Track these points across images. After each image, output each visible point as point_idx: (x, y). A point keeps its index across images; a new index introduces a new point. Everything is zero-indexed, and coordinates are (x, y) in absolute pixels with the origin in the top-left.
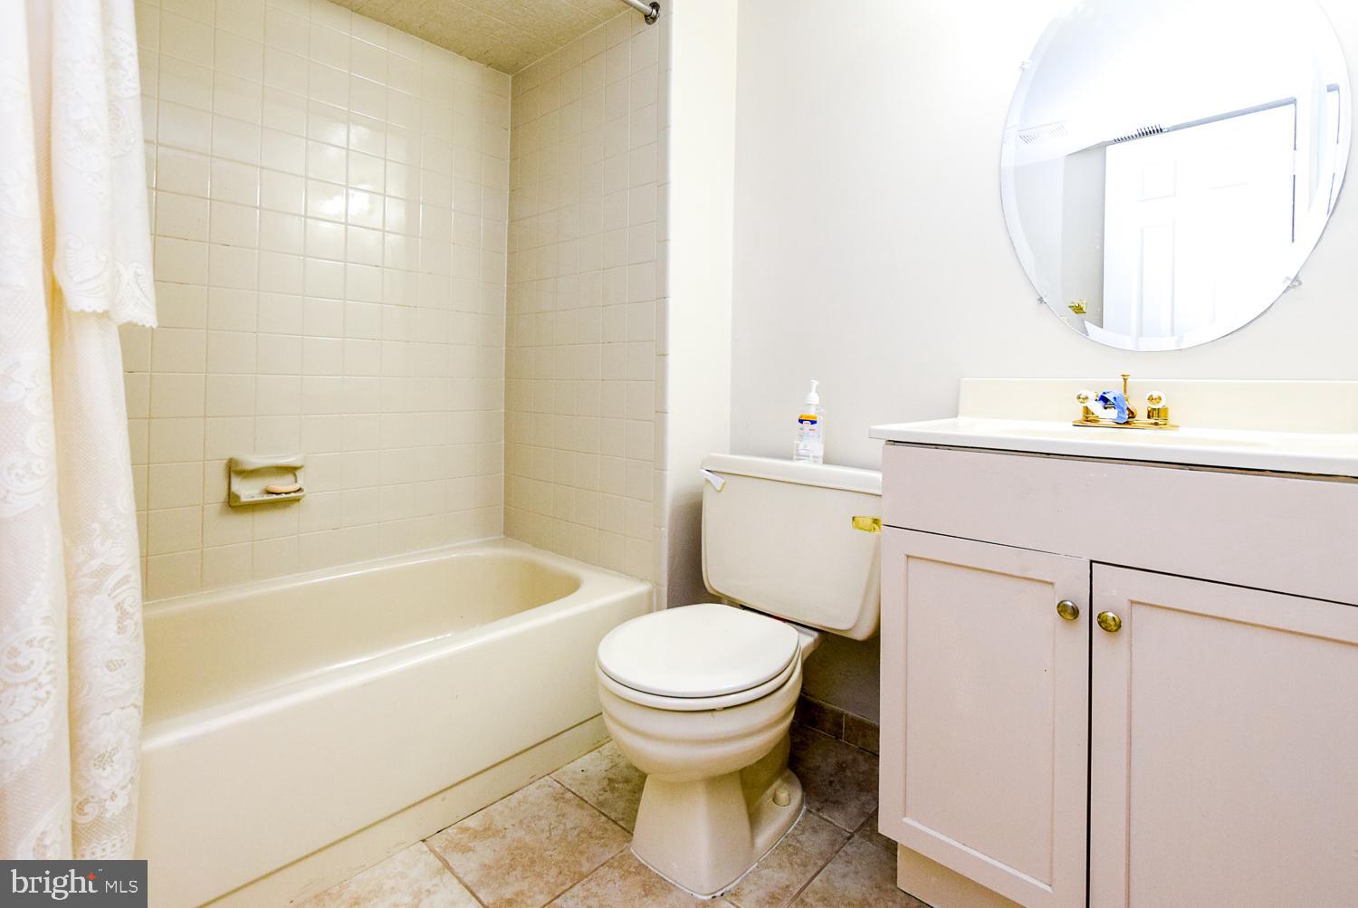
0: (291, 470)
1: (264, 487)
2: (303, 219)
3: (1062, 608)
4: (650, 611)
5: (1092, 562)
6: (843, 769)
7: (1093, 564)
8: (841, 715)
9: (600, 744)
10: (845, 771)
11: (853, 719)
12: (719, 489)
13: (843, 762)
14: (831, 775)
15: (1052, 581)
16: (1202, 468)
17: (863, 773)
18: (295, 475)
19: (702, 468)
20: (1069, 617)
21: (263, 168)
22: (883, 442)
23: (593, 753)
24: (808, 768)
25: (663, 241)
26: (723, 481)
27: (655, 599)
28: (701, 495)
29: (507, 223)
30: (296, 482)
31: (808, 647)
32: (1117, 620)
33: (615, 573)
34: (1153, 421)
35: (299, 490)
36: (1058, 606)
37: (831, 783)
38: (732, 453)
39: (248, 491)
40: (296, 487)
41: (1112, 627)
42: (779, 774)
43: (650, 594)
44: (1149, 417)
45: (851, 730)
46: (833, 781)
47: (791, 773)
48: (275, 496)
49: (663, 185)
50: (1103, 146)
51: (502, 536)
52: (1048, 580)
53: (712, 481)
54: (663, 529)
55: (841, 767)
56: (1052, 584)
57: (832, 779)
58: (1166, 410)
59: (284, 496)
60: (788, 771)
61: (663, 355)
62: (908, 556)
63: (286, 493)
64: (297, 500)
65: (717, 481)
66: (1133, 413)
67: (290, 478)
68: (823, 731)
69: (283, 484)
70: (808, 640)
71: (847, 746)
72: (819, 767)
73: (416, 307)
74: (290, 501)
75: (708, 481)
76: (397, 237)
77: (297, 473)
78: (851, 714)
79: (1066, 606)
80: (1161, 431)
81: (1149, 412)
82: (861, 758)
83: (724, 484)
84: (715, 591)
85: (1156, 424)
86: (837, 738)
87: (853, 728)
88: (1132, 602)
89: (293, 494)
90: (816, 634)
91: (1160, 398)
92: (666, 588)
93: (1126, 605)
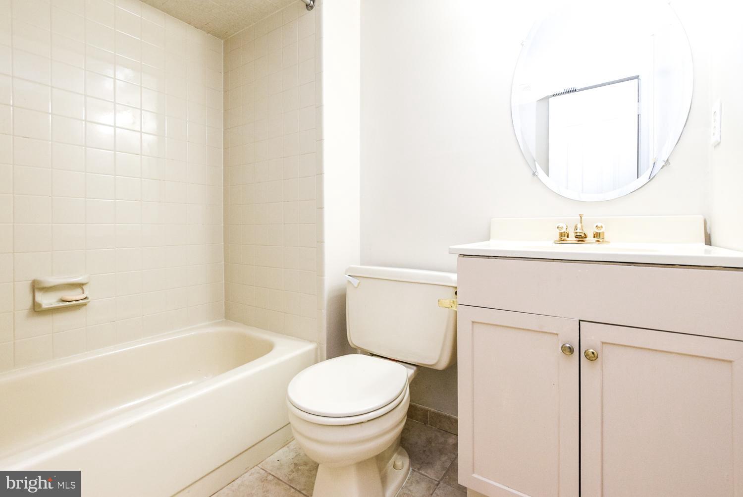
0: (80, 285)
1: (60, 297)
2: (84, 122)
3: (563, 348)
4: (316, 362)
5: (580, 321)
6: (430, 443)
7: (581, 322)
8: (427, 411)
9: (288, 442)
10: (431, 443)
11: (434, 413)
12: (356, 286)
13: (430, 438)
14: (424, 447)
15: (557, 333)
16: (641, 265)
17: (441, 443)
18: (83, 289)
19: (346, 274)
20: (568, 353)
21: (53, 87)
22: (457, 256)
23: (284, 448)
24: (411, 444)
25: (320, 140)
26: (358, 281)
27: (319, 352)
28: (345, 289)
29: (223, 130)
30: (83, 293)
31: (411, 376)
32: (595, 354)
33: (294, 338)
34: (596, 239)
35: (86, 298)
36: (562, 347)
37: (424, 451)
38: (361, 265)
39: (47, 301)
40: (83, 296)
41: (593, 357)
42: (396, 450)
43: (316, 349)
44: (594, 237)
45: (433, 419)
46: (425, 450)
47: (402, 448)
48: (68, 303)
49: (319, 107)
50: (548, 98)
51: (224, 319)
52: (555, 332)
53: (352, 282)
54: (323, 311)
55: (429, 441)
56: (557, 334)
57: (425, 449)
58: (603, 233)
59: (74, 302)
60: (400, 447)
61: (321, 208)
62: (473, 322)
63: (76, 301)
64: (85, 305)
65: (355, 282)
66: (586, 236)
67: (80, 290)
68: (417, 420)
69: (74, 295)
70: (411, 371)
71: (432, 428)
72: (417, 443)
73: (164, 180)
74: (80, 305)
75: (349, 282)
76: (151, 136)
77: (84, 287)
78: (432, 410)
79: (566, 347)
80: (601, 245)
81: (594, 235)
82: (438, 434)
83: (359, 283)
84: (355, 346)
85: (598, 241)
86: (425, 424)
87: (434, 418)
88: (603, 343)
89: (81, 301)
90: (415, 368)
91: (602, 227)
92: (326, 346)
93: (599, 344)
